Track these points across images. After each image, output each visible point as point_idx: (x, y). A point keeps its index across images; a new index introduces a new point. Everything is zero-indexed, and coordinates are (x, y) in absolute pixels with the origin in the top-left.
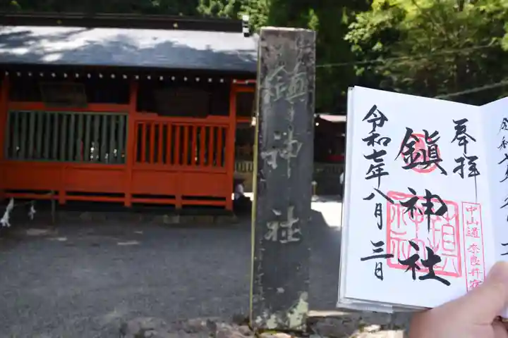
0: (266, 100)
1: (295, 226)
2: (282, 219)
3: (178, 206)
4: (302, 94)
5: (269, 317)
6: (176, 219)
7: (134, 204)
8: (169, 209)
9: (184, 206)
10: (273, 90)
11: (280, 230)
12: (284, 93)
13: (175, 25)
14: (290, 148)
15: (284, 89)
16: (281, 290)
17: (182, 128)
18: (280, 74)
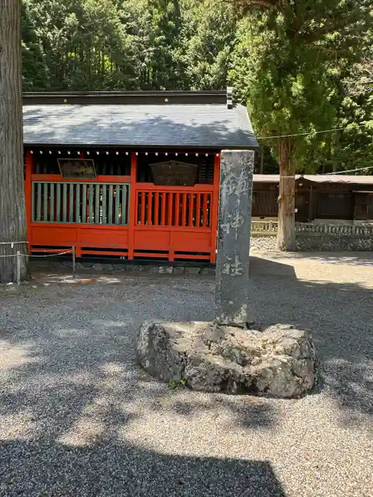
0: (224, 195)
1: (239, 266)
2: (232, 262)
3: (171, 259)
4: (244, 190)
5: (225, 318)
6: (170, 270)
7: (135, 258)
8: (164, 262)
9: (176, 259)
10: (228, 188)
11: (231, 268)
12: (235, 190)
13: (166, 100)
14: (237, 222)
15: (234, 188)
16: (231, 302)
17: (174, 195)
18: (232, 178)
